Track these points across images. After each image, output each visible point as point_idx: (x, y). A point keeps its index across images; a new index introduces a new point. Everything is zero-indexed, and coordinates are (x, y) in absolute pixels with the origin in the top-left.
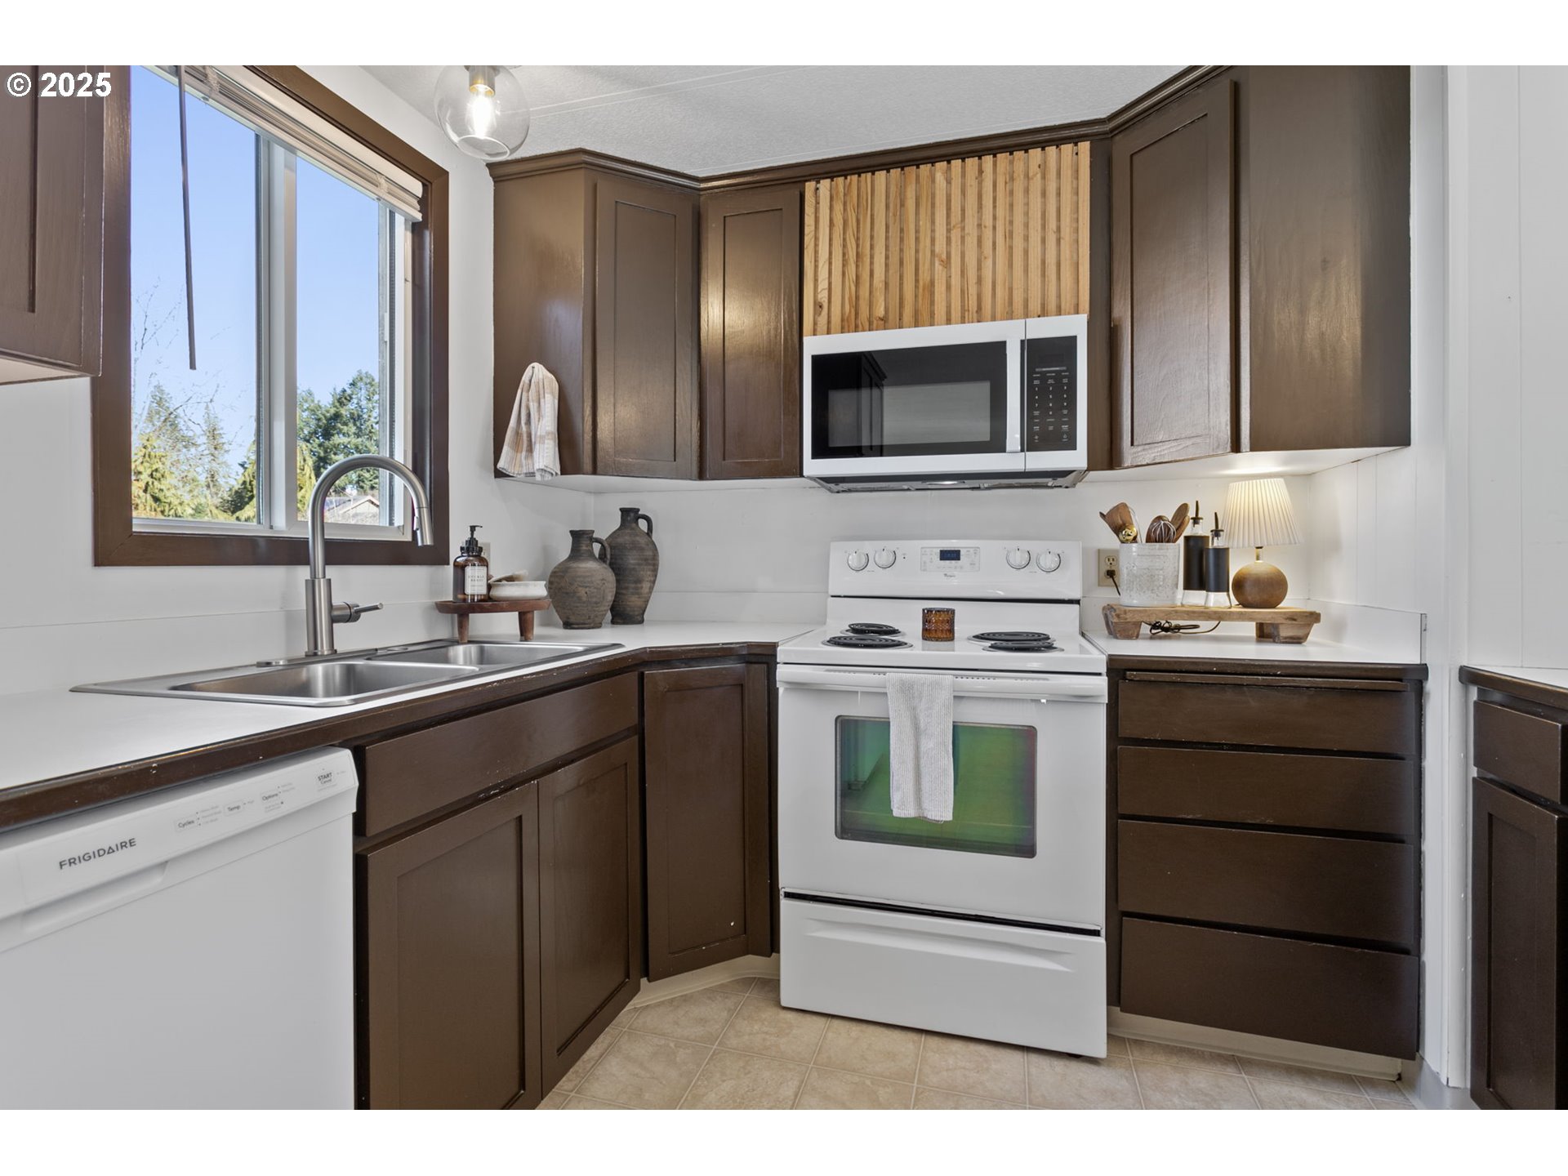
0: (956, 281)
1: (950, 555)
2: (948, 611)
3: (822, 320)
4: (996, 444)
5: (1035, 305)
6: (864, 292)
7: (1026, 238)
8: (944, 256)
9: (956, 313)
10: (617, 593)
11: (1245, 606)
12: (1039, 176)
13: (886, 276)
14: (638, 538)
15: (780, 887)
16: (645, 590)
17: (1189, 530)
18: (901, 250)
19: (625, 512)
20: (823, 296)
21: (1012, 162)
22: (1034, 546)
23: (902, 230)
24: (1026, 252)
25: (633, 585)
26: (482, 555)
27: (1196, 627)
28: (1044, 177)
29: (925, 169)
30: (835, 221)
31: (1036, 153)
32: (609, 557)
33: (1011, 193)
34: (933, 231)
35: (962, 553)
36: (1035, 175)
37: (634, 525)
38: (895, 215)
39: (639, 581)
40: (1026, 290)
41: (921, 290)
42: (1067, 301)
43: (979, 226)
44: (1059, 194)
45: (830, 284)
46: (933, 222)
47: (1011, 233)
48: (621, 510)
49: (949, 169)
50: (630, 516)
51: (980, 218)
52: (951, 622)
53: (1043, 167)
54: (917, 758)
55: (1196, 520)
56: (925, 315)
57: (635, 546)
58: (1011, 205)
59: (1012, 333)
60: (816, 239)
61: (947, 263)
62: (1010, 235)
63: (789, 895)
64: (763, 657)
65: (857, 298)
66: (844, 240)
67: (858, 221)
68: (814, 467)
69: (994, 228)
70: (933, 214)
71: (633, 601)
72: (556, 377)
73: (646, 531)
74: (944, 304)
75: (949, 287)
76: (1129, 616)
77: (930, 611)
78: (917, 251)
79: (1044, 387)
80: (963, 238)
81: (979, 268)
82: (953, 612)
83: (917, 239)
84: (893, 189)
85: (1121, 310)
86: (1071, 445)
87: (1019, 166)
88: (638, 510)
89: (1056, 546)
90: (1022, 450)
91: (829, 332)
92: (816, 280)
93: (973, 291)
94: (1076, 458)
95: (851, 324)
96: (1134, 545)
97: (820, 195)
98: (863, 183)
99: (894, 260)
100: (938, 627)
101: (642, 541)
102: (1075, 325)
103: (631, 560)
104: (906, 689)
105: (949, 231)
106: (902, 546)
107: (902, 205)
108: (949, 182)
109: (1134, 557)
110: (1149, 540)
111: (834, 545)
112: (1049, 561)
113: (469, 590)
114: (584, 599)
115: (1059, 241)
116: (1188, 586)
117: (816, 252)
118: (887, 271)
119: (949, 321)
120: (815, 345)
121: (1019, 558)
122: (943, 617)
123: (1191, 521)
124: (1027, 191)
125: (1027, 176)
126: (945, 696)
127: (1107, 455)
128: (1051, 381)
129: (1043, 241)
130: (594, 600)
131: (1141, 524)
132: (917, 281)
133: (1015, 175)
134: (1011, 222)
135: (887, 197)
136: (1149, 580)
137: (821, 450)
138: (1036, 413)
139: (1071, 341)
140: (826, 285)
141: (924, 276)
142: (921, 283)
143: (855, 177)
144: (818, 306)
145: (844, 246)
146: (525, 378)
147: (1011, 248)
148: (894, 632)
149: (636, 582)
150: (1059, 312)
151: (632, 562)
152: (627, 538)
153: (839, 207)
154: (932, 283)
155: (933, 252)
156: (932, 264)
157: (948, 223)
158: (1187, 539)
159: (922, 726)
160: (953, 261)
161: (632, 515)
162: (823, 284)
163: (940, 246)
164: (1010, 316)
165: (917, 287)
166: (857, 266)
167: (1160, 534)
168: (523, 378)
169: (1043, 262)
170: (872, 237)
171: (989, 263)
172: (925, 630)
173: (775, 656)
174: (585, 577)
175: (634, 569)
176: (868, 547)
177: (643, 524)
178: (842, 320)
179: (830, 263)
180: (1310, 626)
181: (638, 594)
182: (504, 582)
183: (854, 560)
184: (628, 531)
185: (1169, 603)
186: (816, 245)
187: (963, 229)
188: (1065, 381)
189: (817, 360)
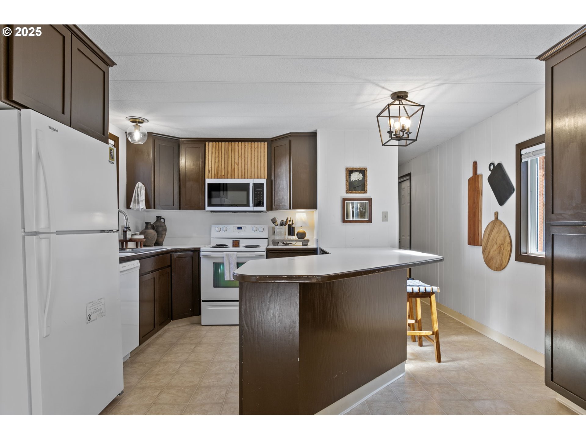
0: (240, 169)
1: (240, 228)
2: (238, 241)
3: (210, 175)
4: (248, 205)
5: (256, 176)
6: (220, 169)
7: (254, 161)
8: (237, 163)
9: (240, 176)
10: (157, 238)
11: (299, 239)
12: (257, 148)
13: (225, 166)
14: (162, 224)
15: (201, 299)
16: (163, 237)
17: (288, 223)
18: (228, 160)
19: (158, 217)
20: (210, 169)
21: (251, 144)
22: (258, 226)
23: (228, 156)
24: (254, 164)
25: (160, 236)
26: (130, 229)
27: (292, 243)
28: (258, 148)
29: (233, 143)
30: (213, 152)
31: (256, 143)
32: (155, 228)
33: (251, 151)
34: (235, 157)
35: (242, 227)
36: (256, 148)
37: (160, 220)
38: (226, 153)
39: (162, 235)
40: (254, 172)
41: (232, 170)
42: (263, 176)
43: (245, 157)
44: (261, 152)
45: (212, 166)
46: (235, 155)
47: (251, 159)
48: (157, 216)
49: (238, 144)
50: (159, 218)
51: (245, 155)
52: (239, 243)
53: (258, 146)
54: (230, 269)
55: (290, 221)
56: (233, 176)
57: (161, 226)
58: (251, 153)
59: (251, 182)
60: (209, 155)
61: (238, 165)
62: (251, 160)
63: (203, 301)
64: (197, 251)
65: (218, 170)
66: (215, 156)
67: (218, 153)
68: (208, 208)
69: (248, 158)
70: (235, 153)
71: (161, 240)
72: (144, 185)
73: (163, 222)
74: (237, 173)
75: (238, 170)
76: (275, 241)
77: (234, 241)
78: (231, 161)
79: (257, 193)
80: (241, 159)
81: (245, 166)
82: (239, 241)
83: (231, 158)
84: (226, 147)
85: (273, 178)
86: (263, 206)
87: (253, 146)
88: (161, 216)
89: (263, 226)
90: (253, 206)
91: (211, 178)
92: (208, 165)
93: (243, 171)
94: (264, 208)
95: (217, 177)
96: (277, 226)
97: (209, 146)
98: (219, 144)
99: (226, 162)
100: (236, 244)
101: (163, 224)
102: (264, 181)
103: (160, 229)
104: (227, 255)
105: (238, 157)
106: (229, 226)
107: (228, 150)
108: (238, 146)
109: (277, 228)
110: (280, 225)
111: (212, 226)
112: (261, 230)
113: (127, 237)
114: (150, 239)
115: (261, 162)
116: (289, 235)
117: (208, 158)
118: (225, 164)
119: (238, 178)
120: (208, 181)
121: (255, 229)
122: (238, 242)
123: (289, 221)
124: (254, 151)
125: (254, 147)
126: (235, 256)
127: (270, 208)
128: (259, 192)
129: (258, 162)
130: (152, 239)
131: (279, 222)
132: (231, 168)
133: (252, 147)
134: (251, 157)
135: (225, 148)
136: (280, 234)
137: (210, 205)
138: (256, 199)
139: (263, 184)
140: (211, 167)
141: (233, 167)
142: (232, 168)
143: (218, 143)
144: (209, 171)
145: (215, 158)
146: (137, 186)
147: (251, 162)
148: (227, 246)
149: (161, 235)
150: (261, 178)
151: (161, 230)
152: (159, 224)
153: (214, 149)
154: (235, 168)
155: (235, 162)
156: (235, 164)
157: (238, 156)
158: (288, 225)
159: (231, 262)
160: (239, 164)
161: (160, 218)
162: (210, 166)
163: (236, 161)
164: (251, 178)
165: (231, 169)
166: (218, 163)
167: (283, 224)
168: (136, 186)
169: (258, 166)
170: (221, 157)
171: (246, 166)
172: (233, 245)
173: (200, 250)
174: (150, 234)
175: (161, 232)
176: (221, 226)
177: (162, 220)
178: (215, 175)
179: (212, 161)
180: (308, 242)
181: (162, 238)
182: (134, 235)
183: (217, 229)
184: (159, 222)
185: (284, 238)
186: (209, 157)
187: (241, 157)
188: (262, 192)
189: (209, 184)
